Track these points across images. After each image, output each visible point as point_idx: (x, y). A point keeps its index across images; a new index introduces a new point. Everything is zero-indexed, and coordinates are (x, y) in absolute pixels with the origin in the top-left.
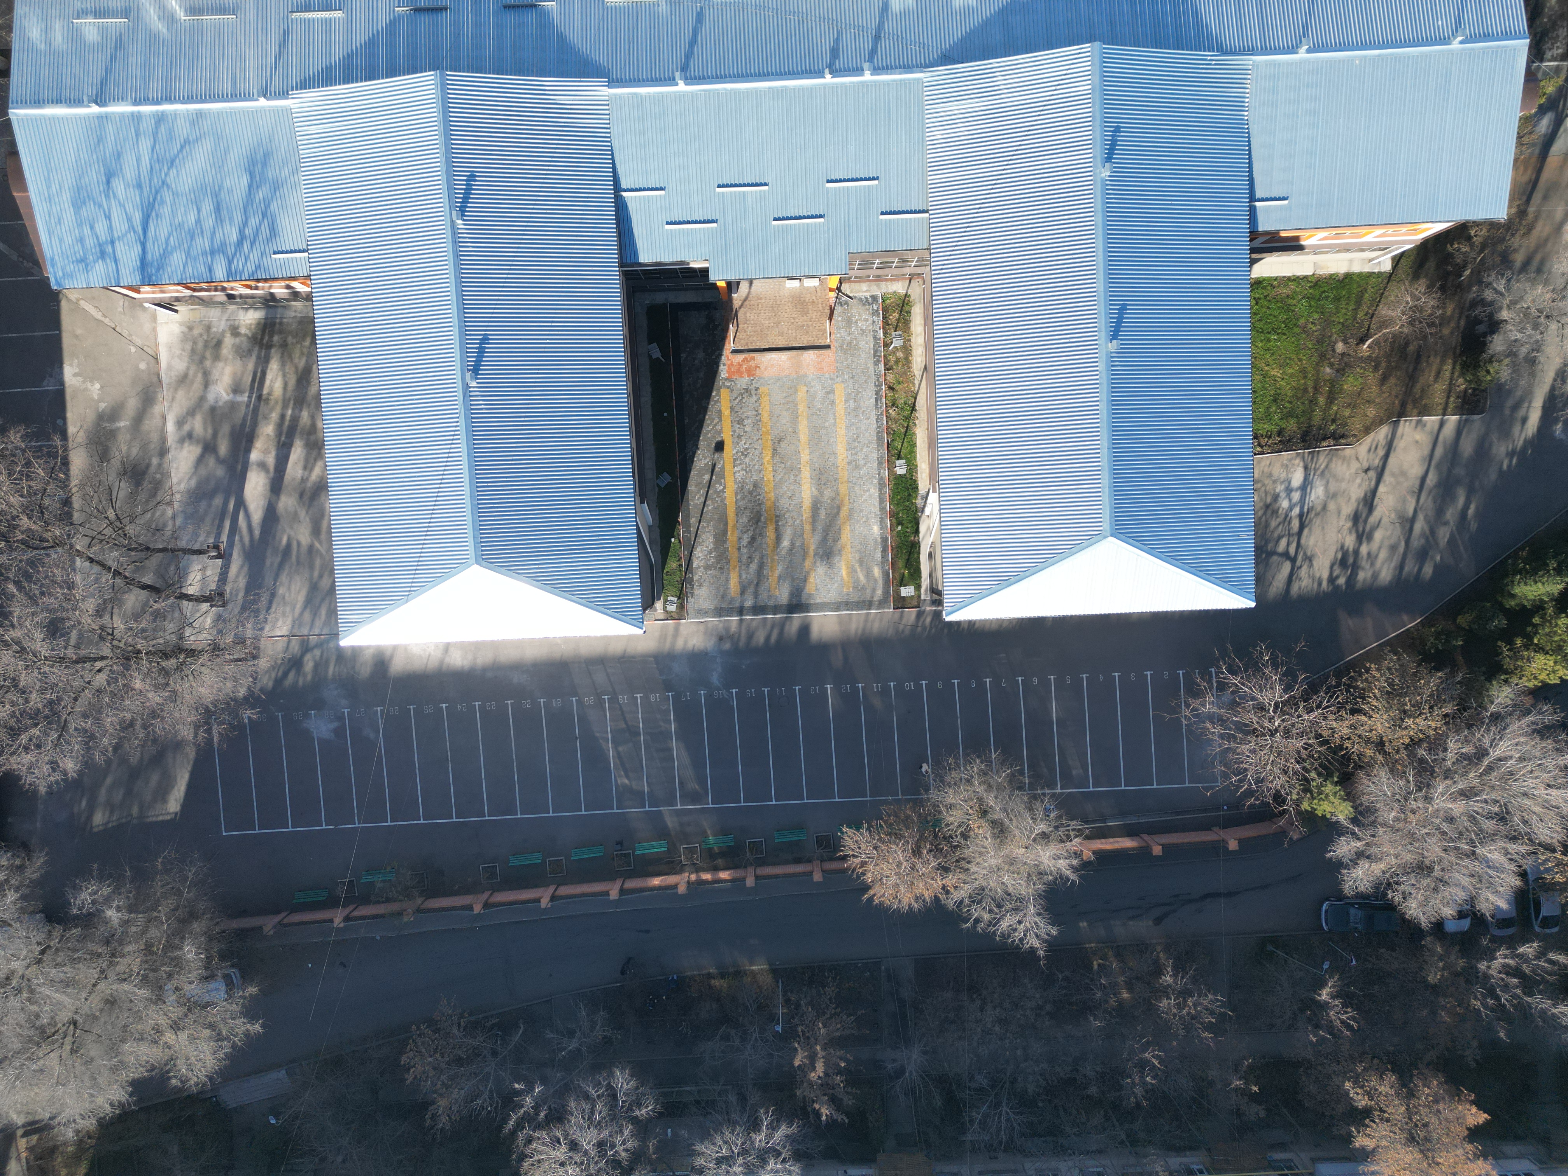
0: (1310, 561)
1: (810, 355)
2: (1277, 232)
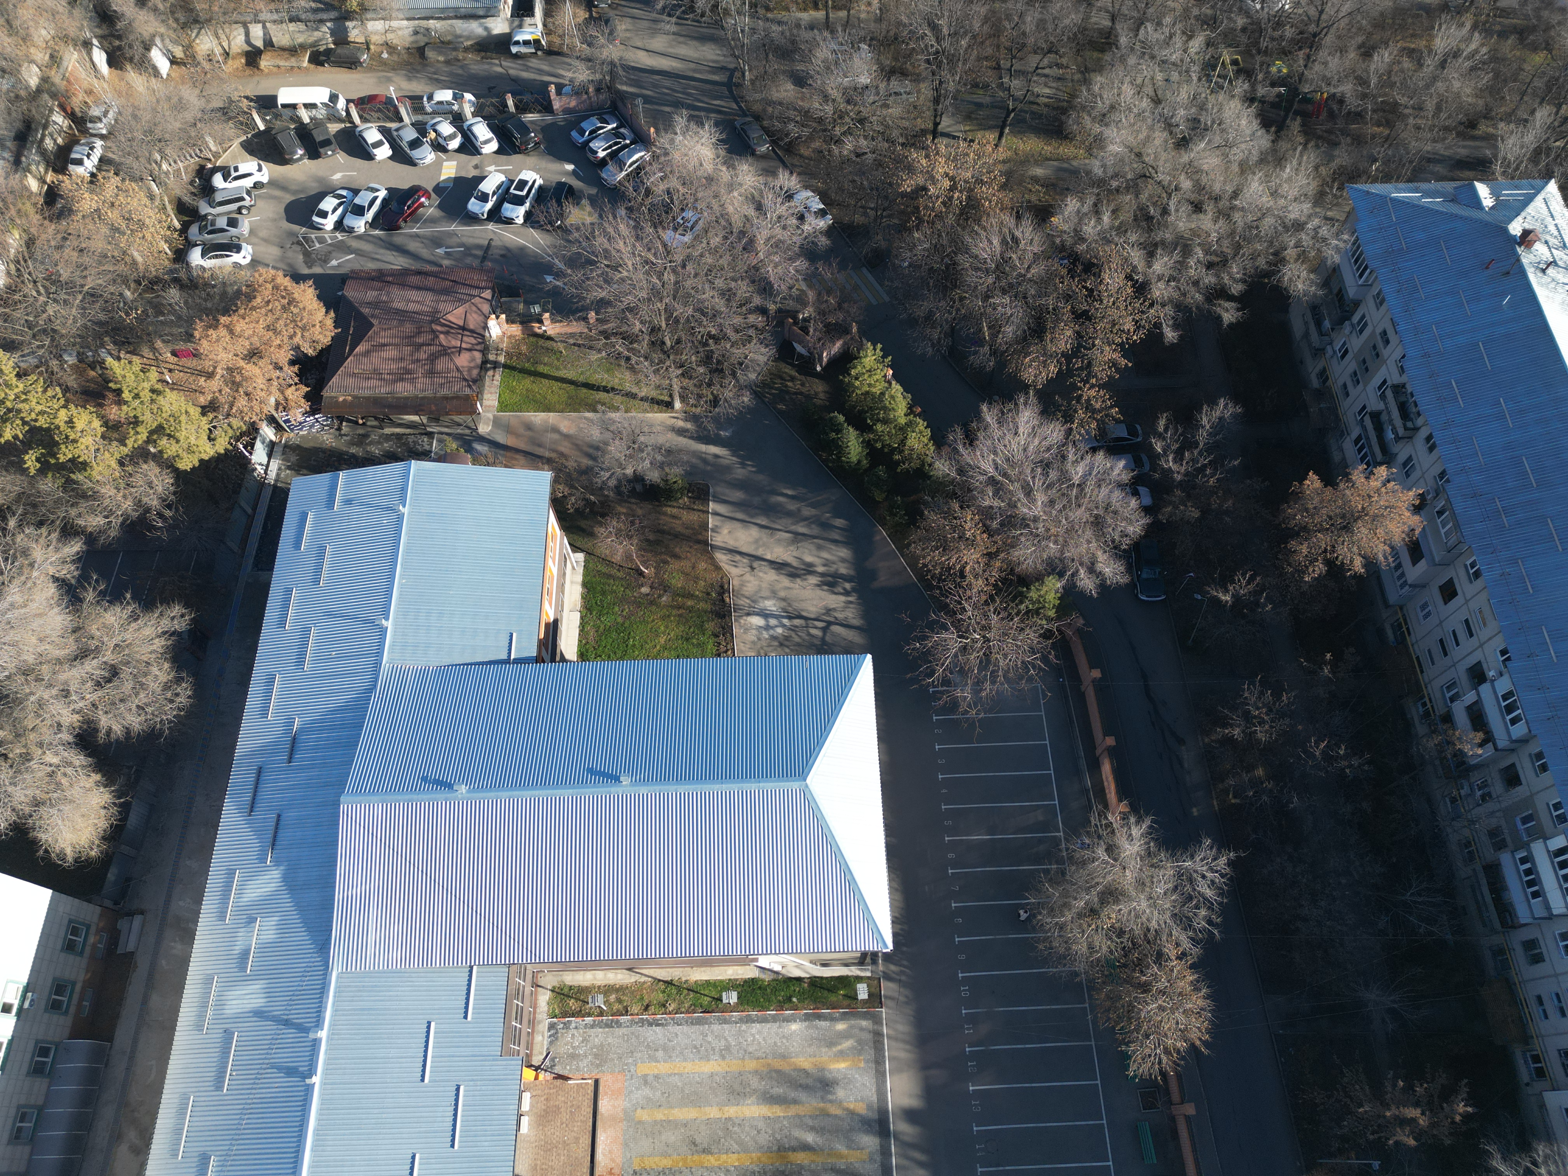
0: (830, 610)
1: (604, 1105)
2: (540, 641)
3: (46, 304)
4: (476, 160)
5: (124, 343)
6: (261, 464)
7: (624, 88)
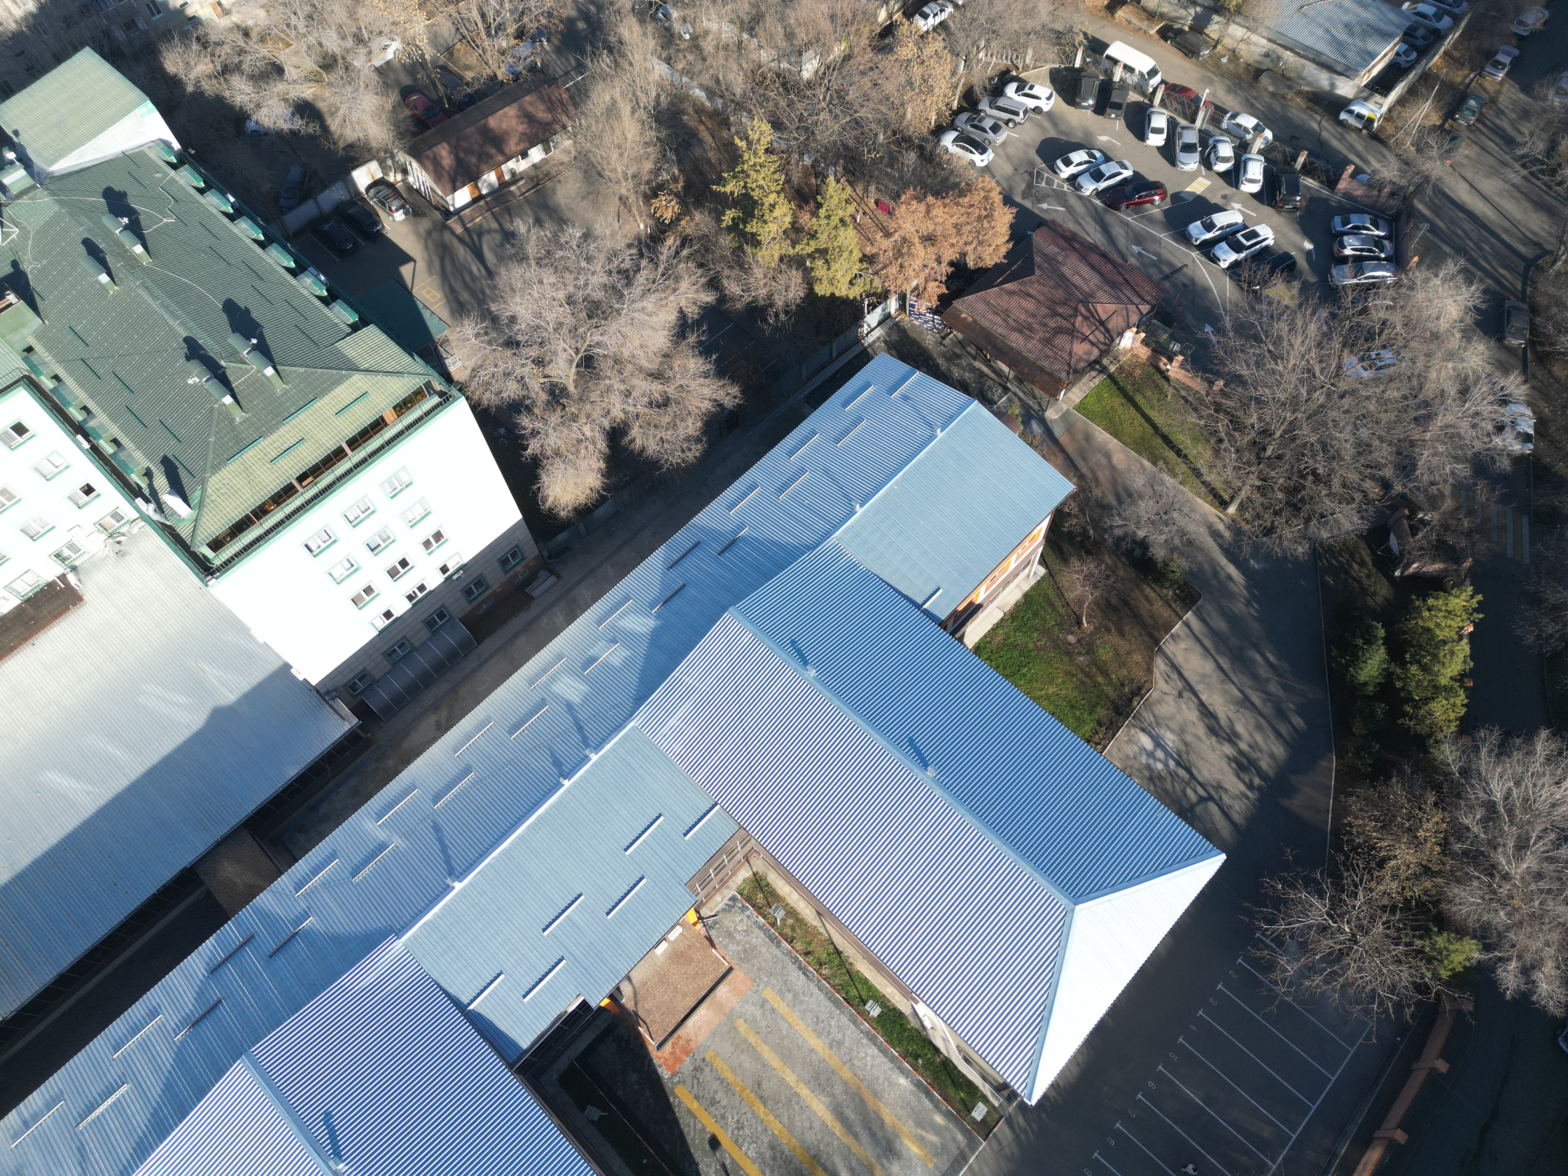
0: (1221, 787)
1: (722, 990)
2: (955, 611)
3: (823, 109)
4: (1229, 190)
5: (850, 172)
6: (869, 326)
7: (1420, 207)
